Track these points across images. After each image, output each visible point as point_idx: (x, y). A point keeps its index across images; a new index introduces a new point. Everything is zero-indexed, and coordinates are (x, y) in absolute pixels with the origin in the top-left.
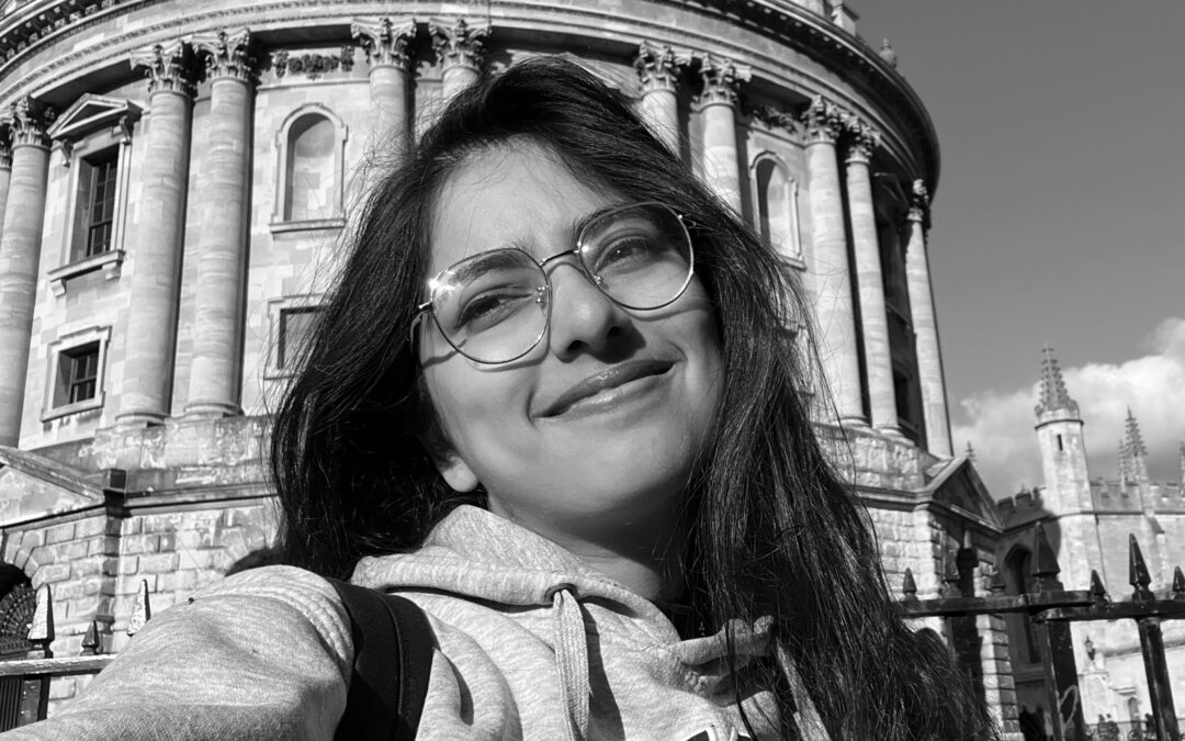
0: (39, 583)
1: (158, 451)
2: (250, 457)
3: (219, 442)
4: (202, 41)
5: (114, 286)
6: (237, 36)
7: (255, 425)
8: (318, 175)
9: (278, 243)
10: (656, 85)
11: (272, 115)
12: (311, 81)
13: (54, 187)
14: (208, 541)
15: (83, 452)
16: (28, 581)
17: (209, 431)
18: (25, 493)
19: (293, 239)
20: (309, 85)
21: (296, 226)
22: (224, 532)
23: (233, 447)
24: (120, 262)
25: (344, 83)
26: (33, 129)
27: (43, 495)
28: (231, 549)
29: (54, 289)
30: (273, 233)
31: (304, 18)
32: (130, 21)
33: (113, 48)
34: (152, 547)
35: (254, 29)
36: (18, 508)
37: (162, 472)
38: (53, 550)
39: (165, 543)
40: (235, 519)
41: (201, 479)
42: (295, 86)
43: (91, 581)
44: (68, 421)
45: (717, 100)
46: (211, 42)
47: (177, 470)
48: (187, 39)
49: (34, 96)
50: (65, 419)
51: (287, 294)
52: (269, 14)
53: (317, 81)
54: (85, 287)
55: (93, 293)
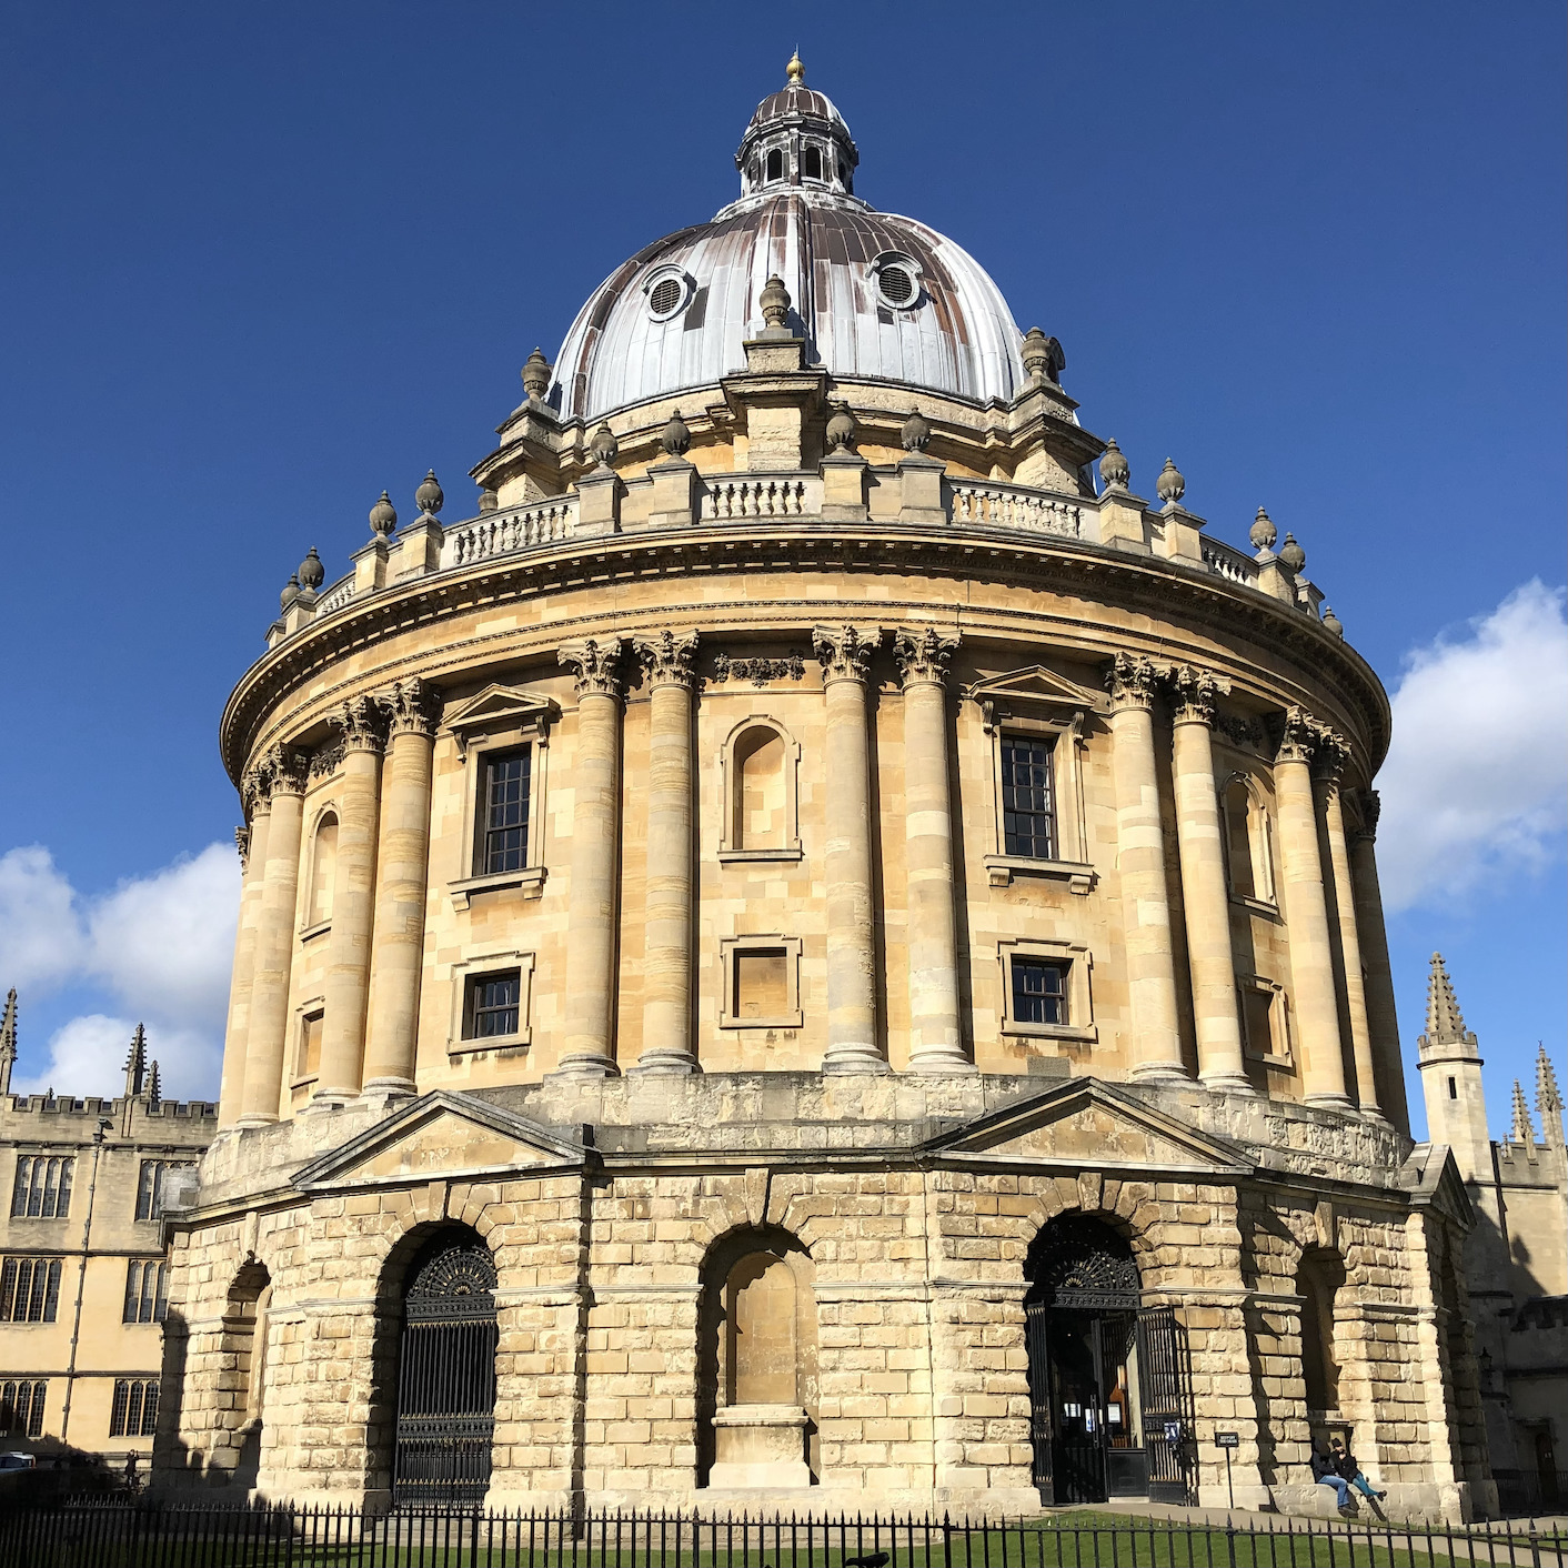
0: (497, 1245)
1: (621, 1104)
2: (724, 1120)
3: (690, 1100)
4: (644, 640)
5: (535, 906)
6: (686, 636)
7: (729, 1083)
8: (762, 794)
9: (727, 872)
10: (1131, 702)
11: (718, 724)
12: (756, 689)
13: (440, 782)
14: (685, 1211)
15: (531, 1098)
16: (482, 1242)
17: (678, 1086)
18: (470, 1141)
19: (744, 870)
20: (756, 694)
21: (748, 856)
22: (702, 1201)
23: (706, 1106)
24: (542, 881)
25: (794, 693)
26: (418, 716)
27: (494, 1146)
28: (711, 1221)
29: (454, 903)
30: (722, 861)
31: (757, 620)
32: (549, 606)
33: (530, 637)
34: (625, 1214)
35: (704, 628)
36: (462, 1158)
37: (632, 1129)
38: (513, 1208)
39: (639, 1209)
40: (715, 1187)
41: (674, 1140)
42: (739, 694)
43: (565, 1247)
44: (484, 1058)
45: (1194, 718)
46: (653, 640)
47: (648, 1127)
48: (625, 635)
49: (424, 676)
50: (480, 1054)
51: (740, 933)
52: (719, 614)
53: (764, 689)
54: (495, 904)
55: (508, 912)
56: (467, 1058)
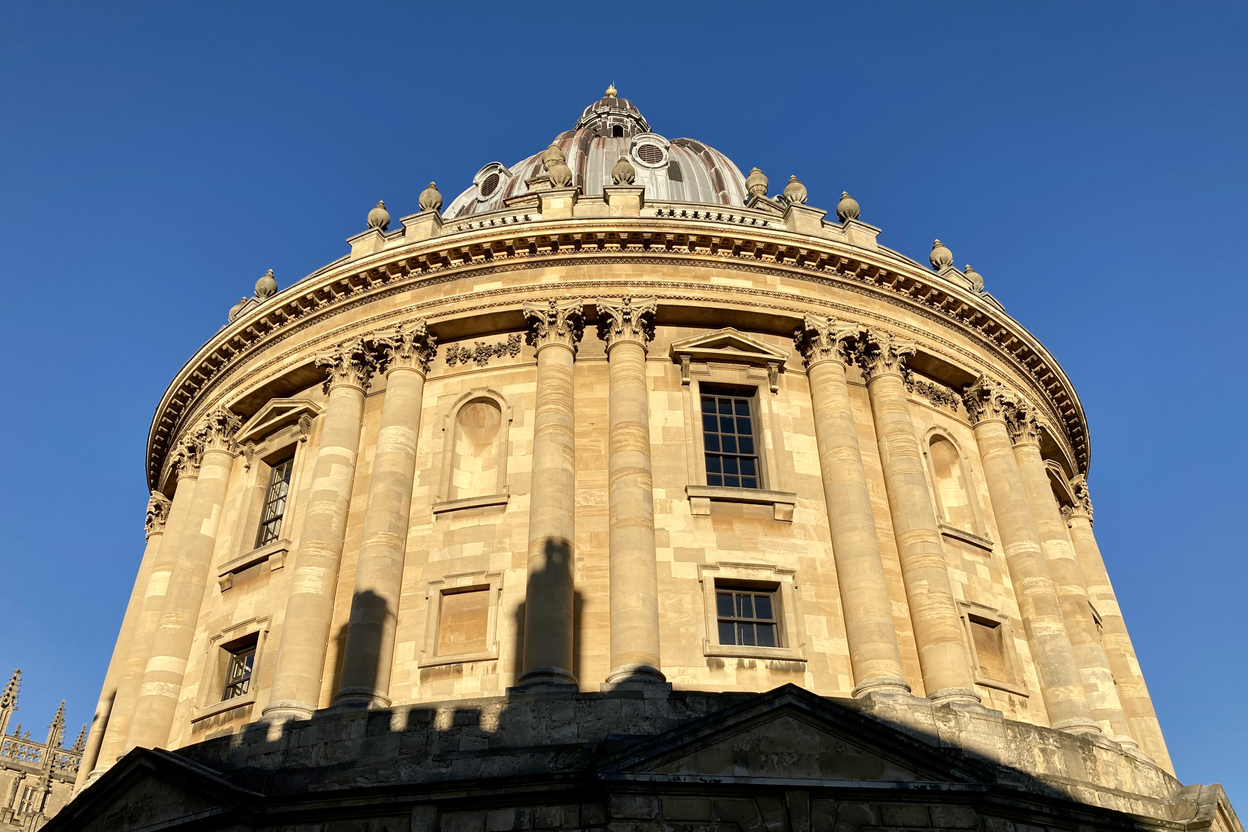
5: (785, 529)
9: (949, 545)
12: (933, 407)
19: (959, 548)
20: (934, 410)
24: (794, 507)
25: (955, 420)
30: (944, 534)
42: (924, 406)
44: (752, 666)
51: (969, 601)
52: (922, 340)
54: (740, 517)
55: (758, 528)
56: (730, 664)
